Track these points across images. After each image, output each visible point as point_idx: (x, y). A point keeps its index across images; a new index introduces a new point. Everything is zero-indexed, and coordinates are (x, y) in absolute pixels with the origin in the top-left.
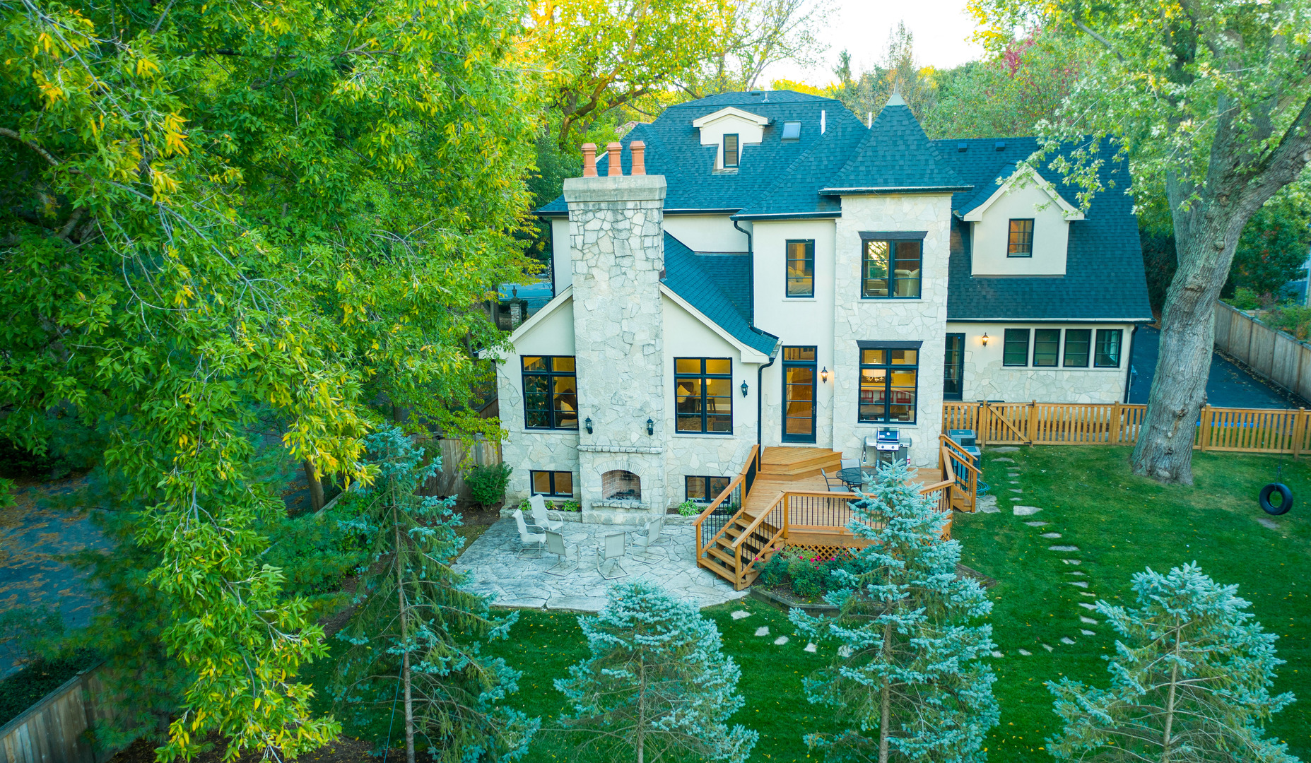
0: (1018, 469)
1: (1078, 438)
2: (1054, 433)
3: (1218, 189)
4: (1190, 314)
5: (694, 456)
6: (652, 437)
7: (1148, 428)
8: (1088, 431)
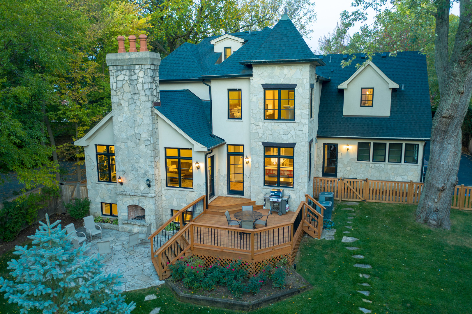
0: (355, 214)
1: (391, 199)
2: (378, 196)
3: (459, 57)
4: (446, 132)
5: (175, 200)
6: (151, 188)
7: (424, 196)
8: (399, 196)
